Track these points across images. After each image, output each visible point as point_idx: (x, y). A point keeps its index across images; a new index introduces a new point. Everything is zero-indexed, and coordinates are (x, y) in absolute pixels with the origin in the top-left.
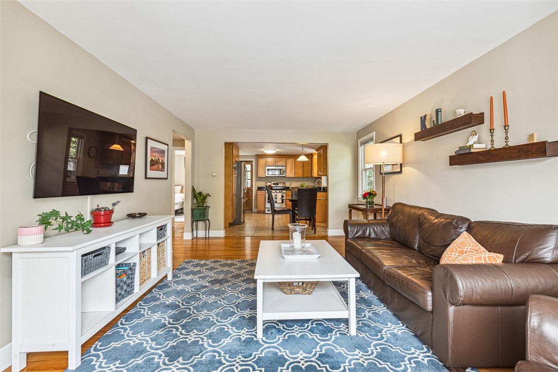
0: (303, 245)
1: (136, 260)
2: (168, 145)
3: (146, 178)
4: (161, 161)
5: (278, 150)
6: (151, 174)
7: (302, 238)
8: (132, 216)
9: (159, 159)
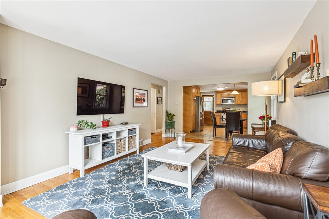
0: (183, 144)
1: (115, 142)
2: (147, 91)
3: (133, 107)
4: (142, 99)
5: (226, 88)
6: (135, 105)
7: (183, 140)
8: (122, 124)
9: (141, 98)
